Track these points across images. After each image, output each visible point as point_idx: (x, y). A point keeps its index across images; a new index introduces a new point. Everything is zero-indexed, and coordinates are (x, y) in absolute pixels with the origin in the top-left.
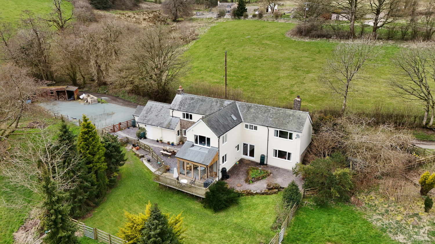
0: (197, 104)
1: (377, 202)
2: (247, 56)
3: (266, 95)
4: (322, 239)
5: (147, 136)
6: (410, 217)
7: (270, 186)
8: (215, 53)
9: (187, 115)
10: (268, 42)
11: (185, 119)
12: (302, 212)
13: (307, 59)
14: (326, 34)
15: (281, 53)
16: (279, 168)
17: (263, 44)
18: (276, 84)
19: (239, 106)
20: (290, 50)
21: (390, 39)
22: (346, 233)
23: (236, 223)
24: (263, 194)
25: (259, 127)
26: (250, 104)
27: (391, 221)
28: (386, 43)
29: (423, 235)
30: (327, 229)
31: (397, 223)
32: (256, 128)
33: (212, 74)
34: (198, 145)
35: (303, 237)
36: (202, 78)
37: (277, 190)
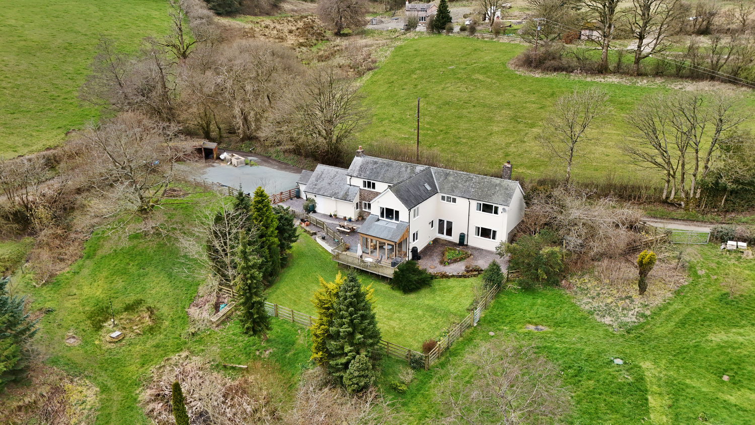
0: (381, 169)
1: (589, 285)
2: (448, 99)
3: (472, 158)
4: (521, 321)
5: (316, 209)
6: (622, 299)
7: (469, 268)
8: (403, 93)
9: (369, 183)
10: (481, 77)
11: (366, 188)
12: (504, 296)
13: (534, 105)
14: (567, 65)
15: (498, 95)
16: (482, 250)
17: (473, 80)
18: (486, 142)
19: (435, 173)
20: (512, 91)
21: (660, 76)
22: (550, 315)
23: (428, 305)
24: (460, 277)
25: (458, 199)
26: (448, 171)
27: (600, 304)
28: (652, 82)
29: (631, 316)
30: (529, 312)
31: (606, 306)
32: (454, 200)
33: (399, 125)
34: (384, 219)
35: (502, 318)
36: (385, 131)
37: (477, 273)
